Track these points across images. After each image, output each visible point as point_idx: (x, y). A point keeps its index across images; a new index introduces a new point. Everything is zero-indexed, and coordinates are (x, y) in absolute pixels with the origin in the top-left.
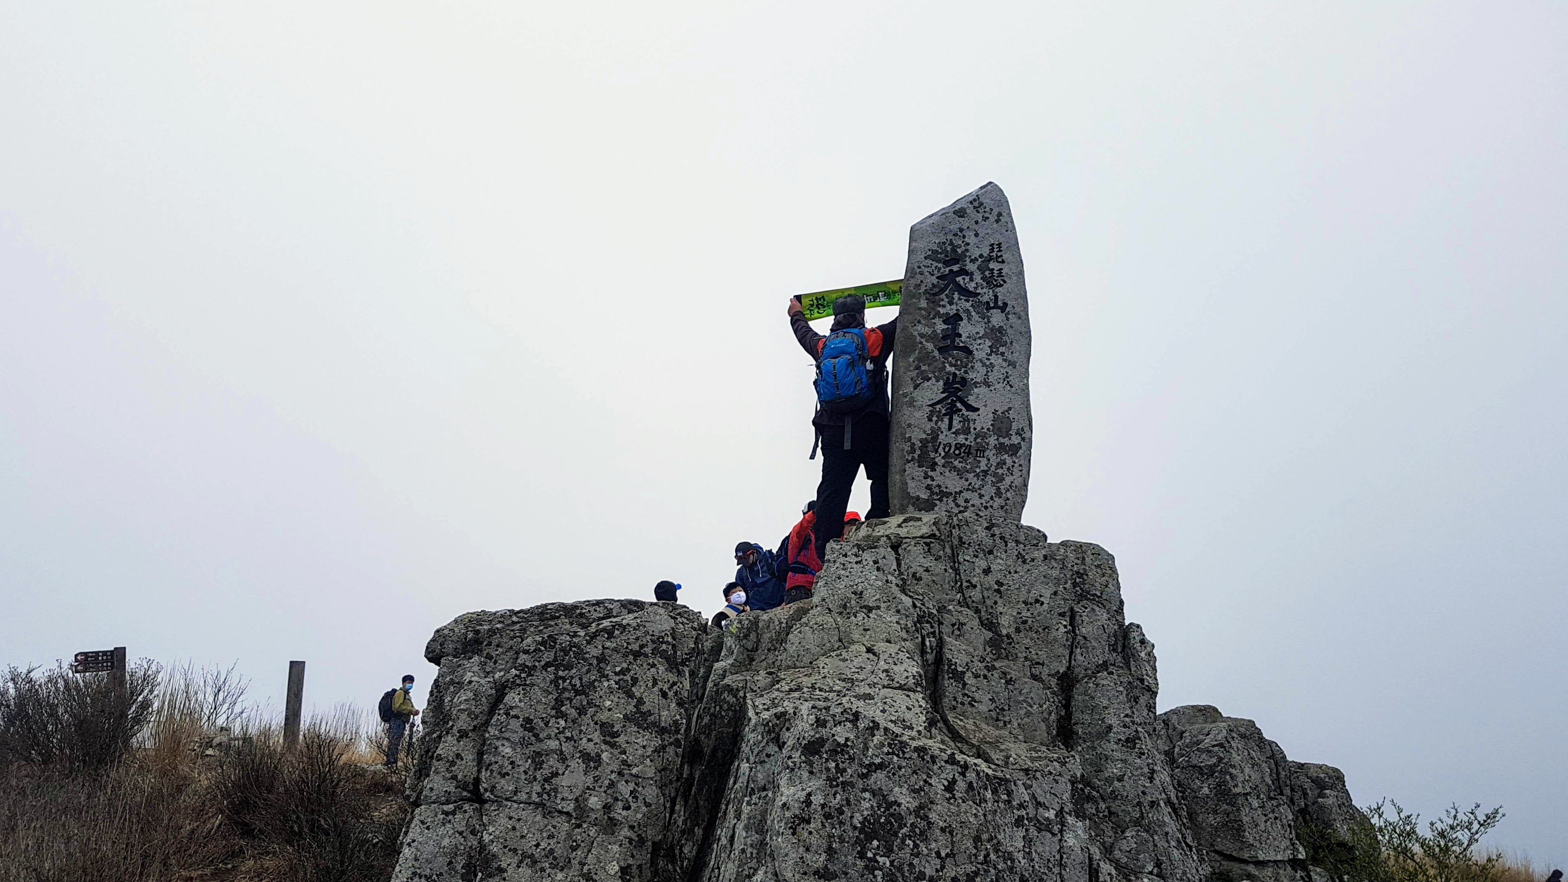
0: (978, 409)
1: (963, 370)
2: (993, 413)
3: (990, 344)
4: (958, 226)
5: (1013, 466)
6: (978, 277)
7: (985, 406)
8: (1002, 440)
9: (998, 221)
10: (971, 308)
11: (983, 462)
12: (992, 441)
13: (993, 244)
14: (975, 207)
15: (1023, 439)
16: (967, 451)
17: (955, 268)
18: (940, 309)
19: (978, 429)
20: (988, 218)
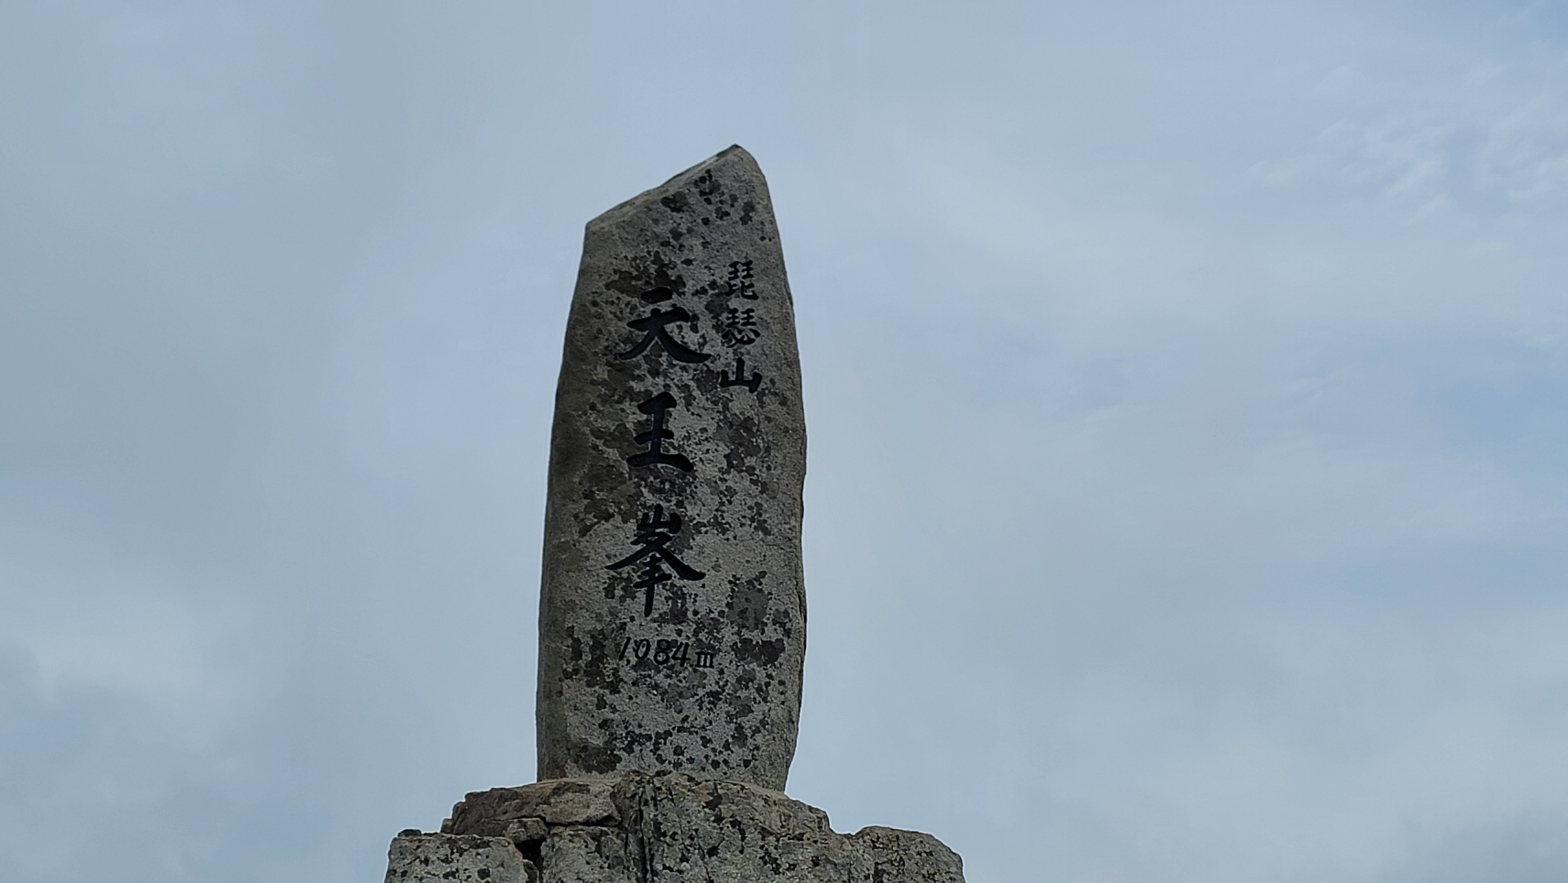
0: (701, 576)
1: (674, 500)
2: (730, 582)
3: (727, 451)
4: (671, 224)
5: (768, 684)
6: (706, 324)
7: (716, 567)
8: (745, 633)
9: (746, 219)
10: (692, 384)
11: (712, 675)
12: (728, 635)
13: (736, 263)
14: (702, 193)
15: (788, 633)
16: (679, 655)
17: (665, 306)
18: (632, 383)
19: (703, 612)
20: (727, 214)
